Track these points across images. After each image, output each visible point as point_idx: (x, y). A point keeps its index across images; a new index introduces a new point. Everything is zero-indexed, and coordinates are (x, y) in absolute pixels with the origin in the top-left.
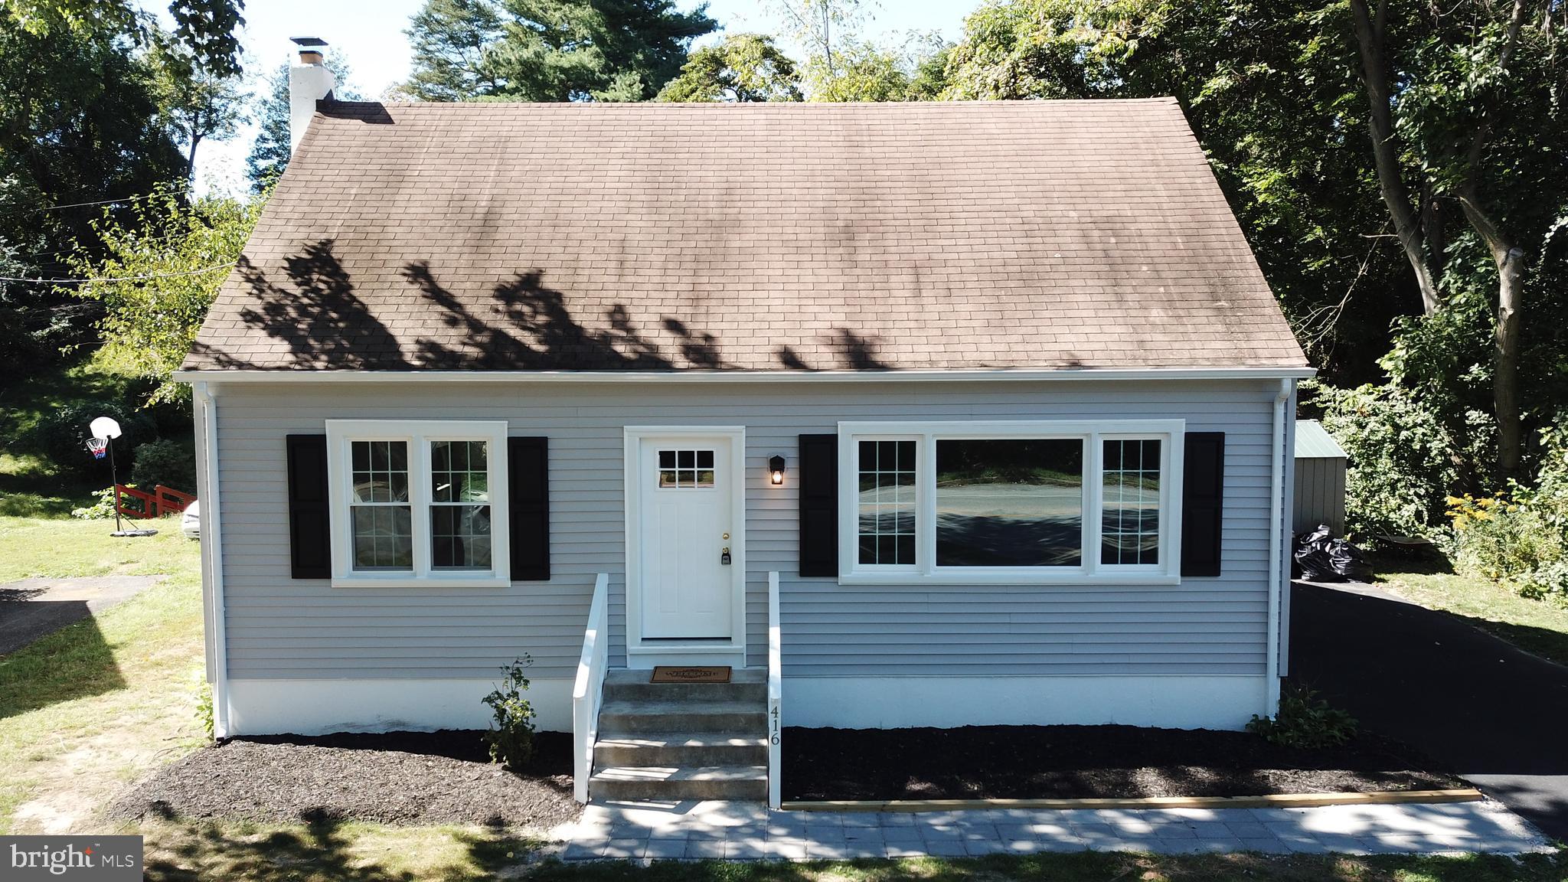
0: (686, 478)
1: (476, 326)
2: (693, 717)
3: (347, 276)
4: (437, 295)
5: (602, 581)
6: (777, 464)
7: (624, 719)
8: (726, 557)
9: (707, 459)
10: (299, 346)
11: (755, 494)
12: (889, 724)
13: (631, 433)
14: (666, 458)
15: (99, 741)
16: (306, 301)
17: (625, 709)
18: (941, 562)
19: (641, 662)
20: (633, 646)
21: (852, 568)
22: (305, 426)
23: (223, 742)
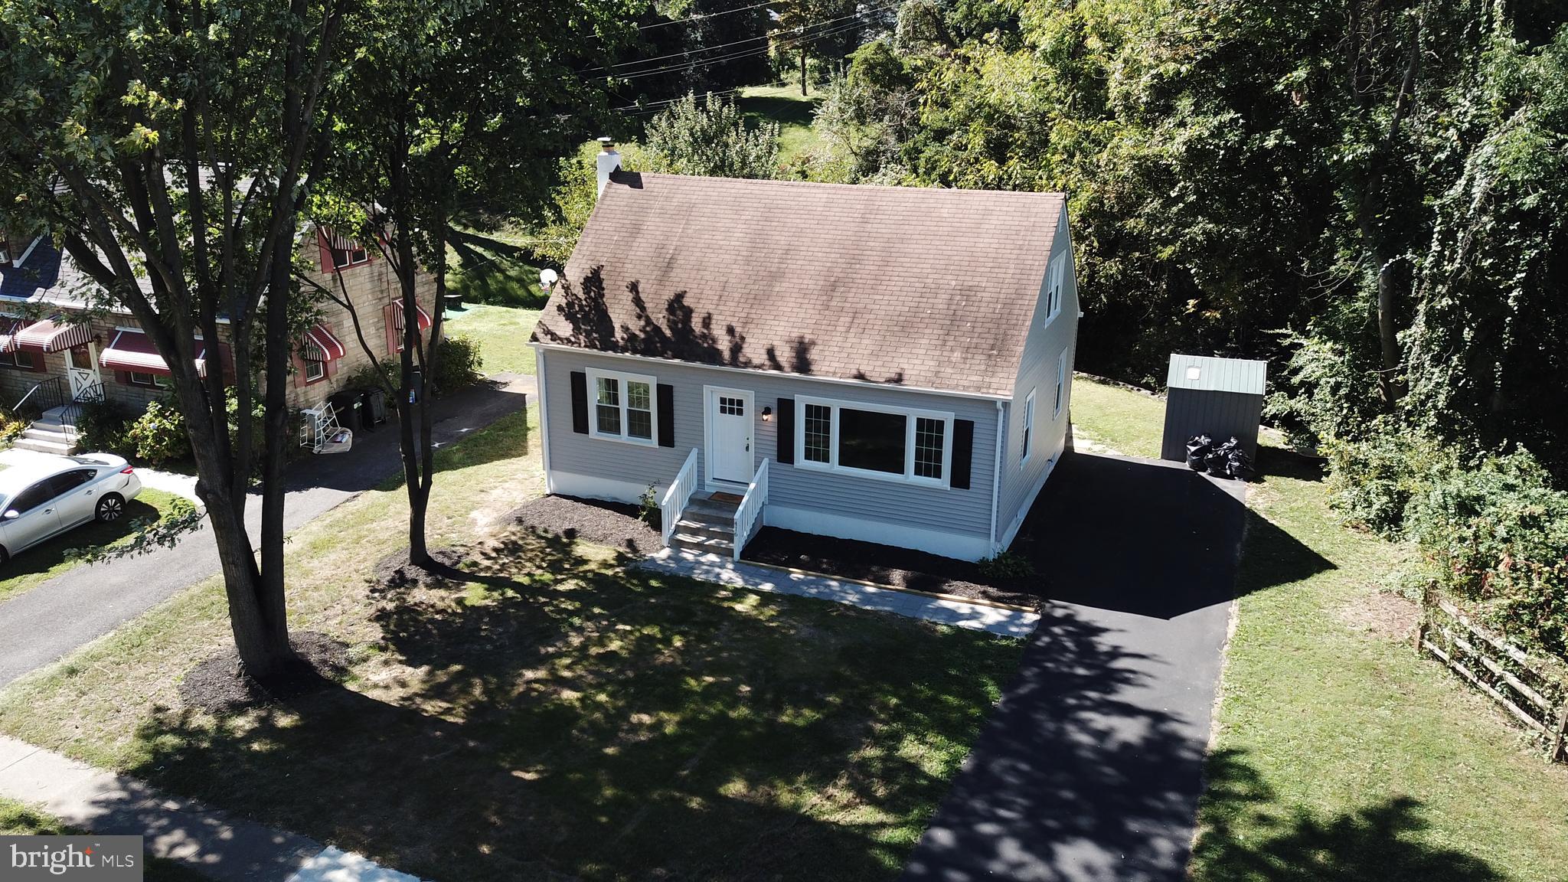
0: (732, 411)
1: (649, 321)
2: (718, 518)
3: (603, 289)
4: (638, 302)
5: (694, 452)
6: (767, 411)
7: (693, 514)
8: (747, 448)
9: (740, 403)
10: (577, 329)
11: (759, 423)
12: (815, 533)
13: (707, 389)
14: (723, 401)
15: (506, 485)
16: (584, 303)
17: (695, 509)
18: (840, 464)
19: (711, 488)
20: (708, 481)
21: (800, 461)
22: (578, 369)
23: (549, 496)
